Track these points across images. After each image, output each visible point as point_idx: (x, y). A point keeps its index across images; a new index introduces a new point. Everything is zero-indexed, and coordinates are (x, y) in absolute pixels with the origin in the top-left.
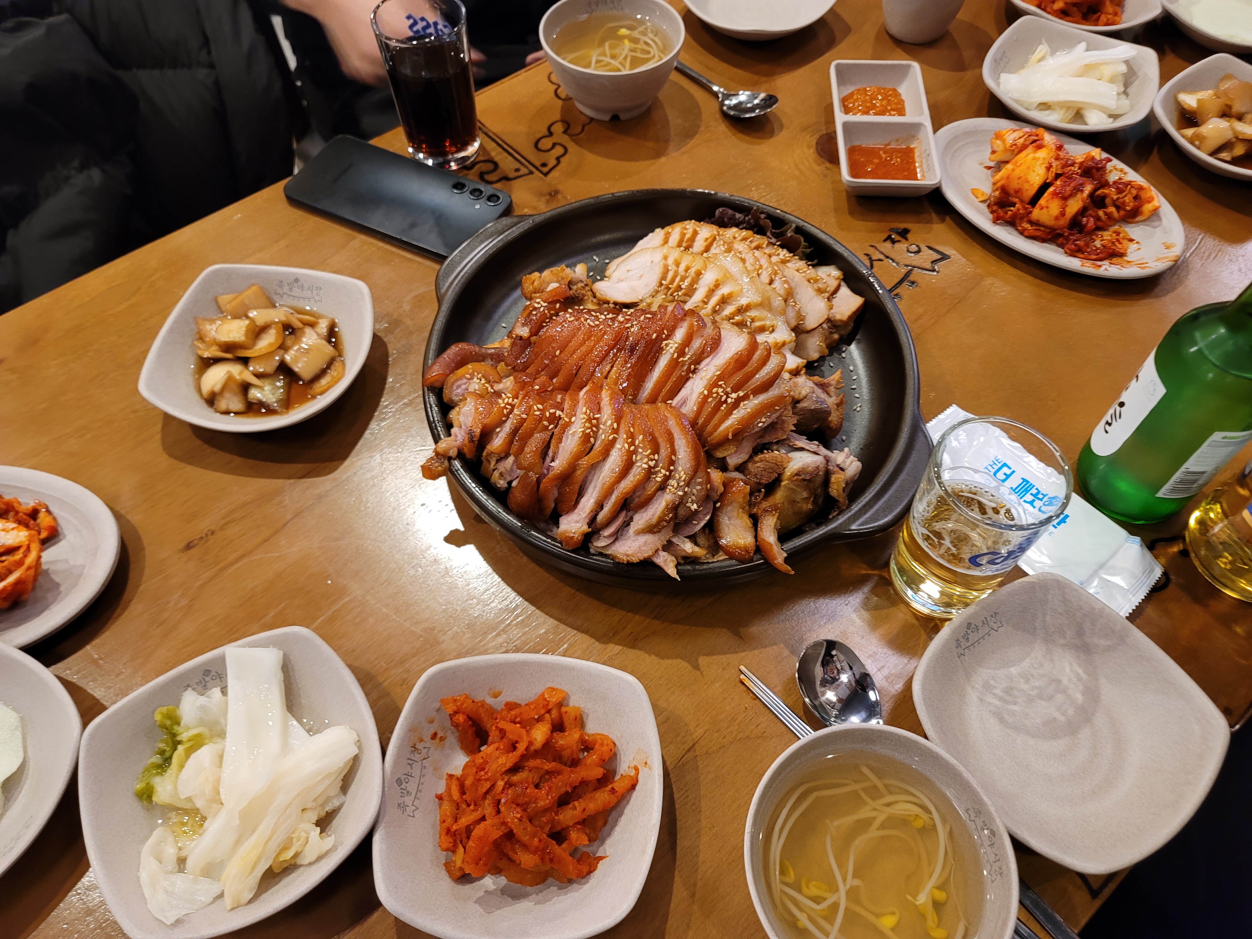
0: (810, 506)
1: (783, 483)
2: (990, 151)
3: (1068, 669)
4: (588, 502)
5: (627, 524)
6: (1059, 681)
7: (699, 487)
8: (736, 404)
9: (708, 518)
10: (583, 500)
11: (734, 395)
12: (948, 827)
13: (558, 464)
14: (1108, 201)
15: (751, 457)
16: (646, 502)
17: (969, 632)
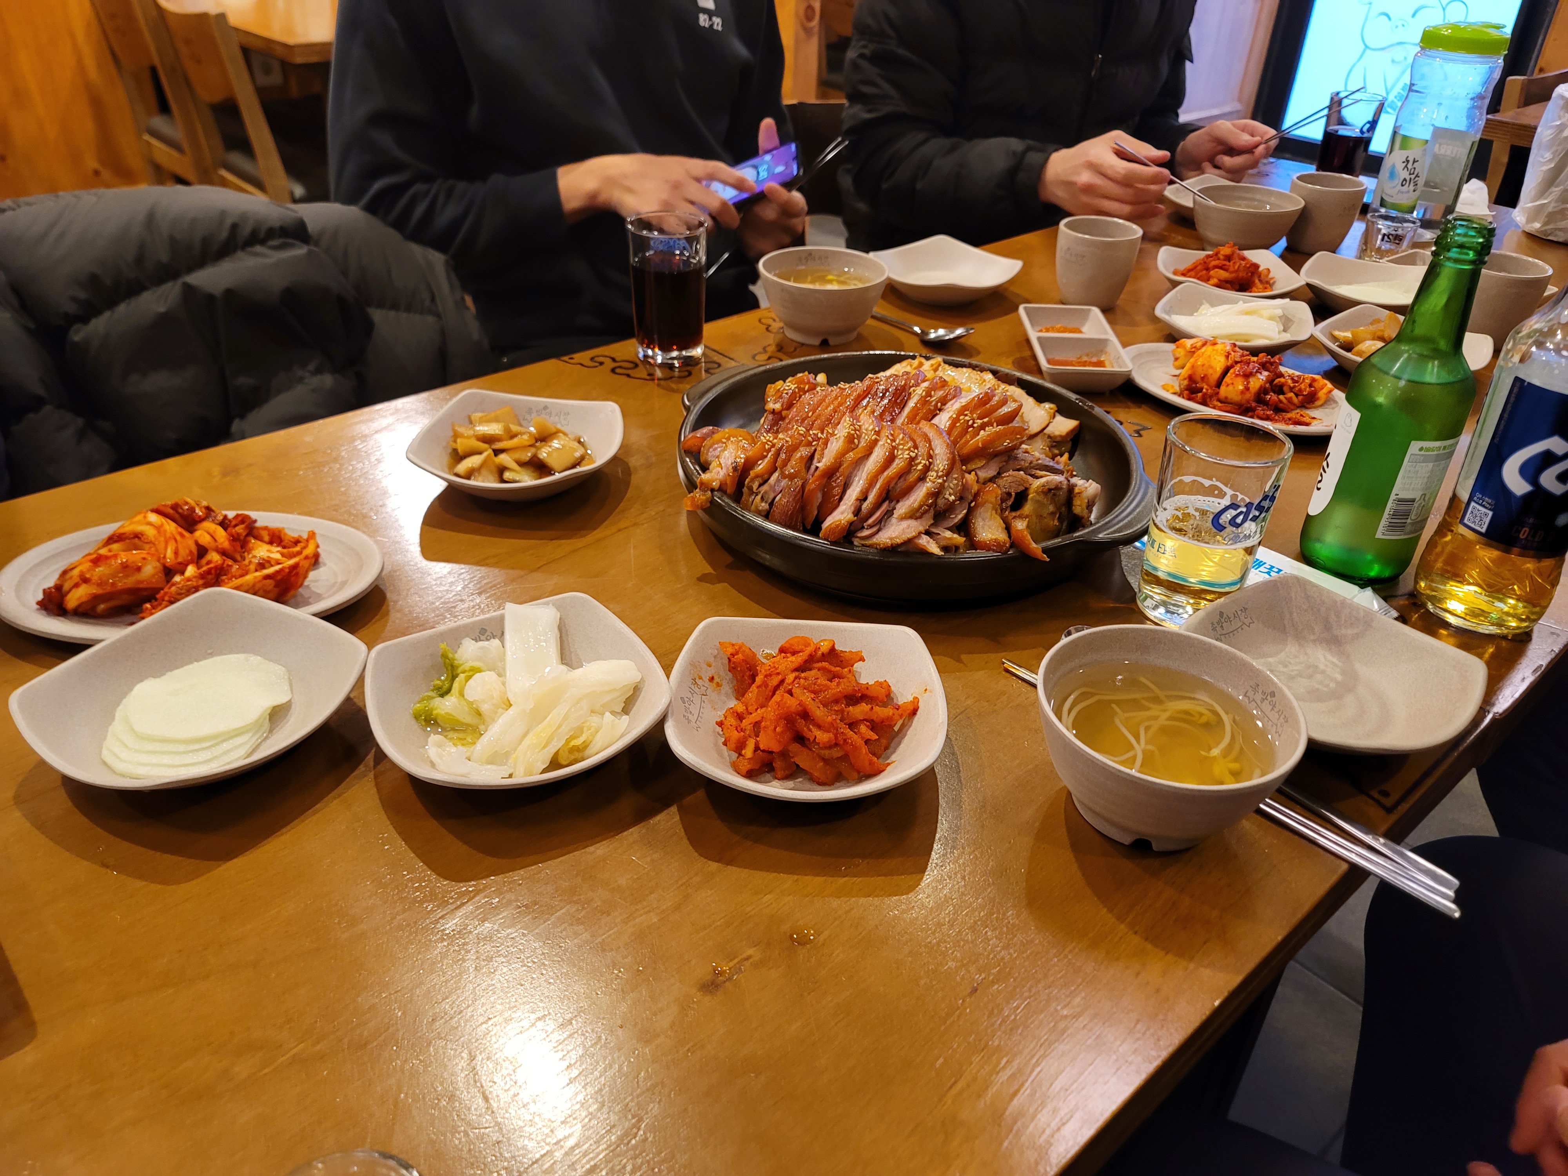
0: (1056, 523)
1: (1030, 496)
2: (1173, 359)
3: (1323, 660)
4: (853, 493)
5: (889, 513)
6: (1317, 667)
7: (955, 482)
8: (983, 427)
9: (965, 511)
10: (849, 492)
11: (980, 421)
12: (1231, 716)
13: (823, 463)
14: (1285, 389)
15: (999, 474)
16: (908, 491)
17: (1223, 620)
